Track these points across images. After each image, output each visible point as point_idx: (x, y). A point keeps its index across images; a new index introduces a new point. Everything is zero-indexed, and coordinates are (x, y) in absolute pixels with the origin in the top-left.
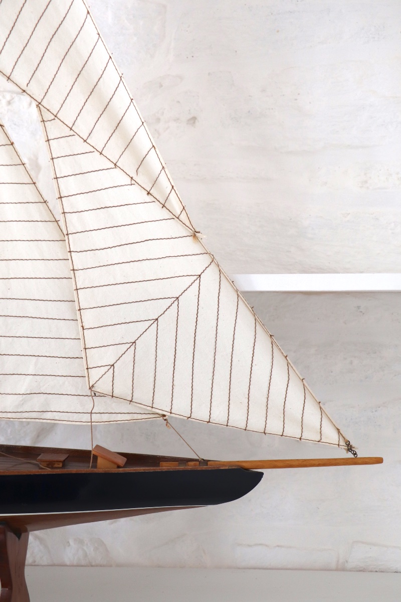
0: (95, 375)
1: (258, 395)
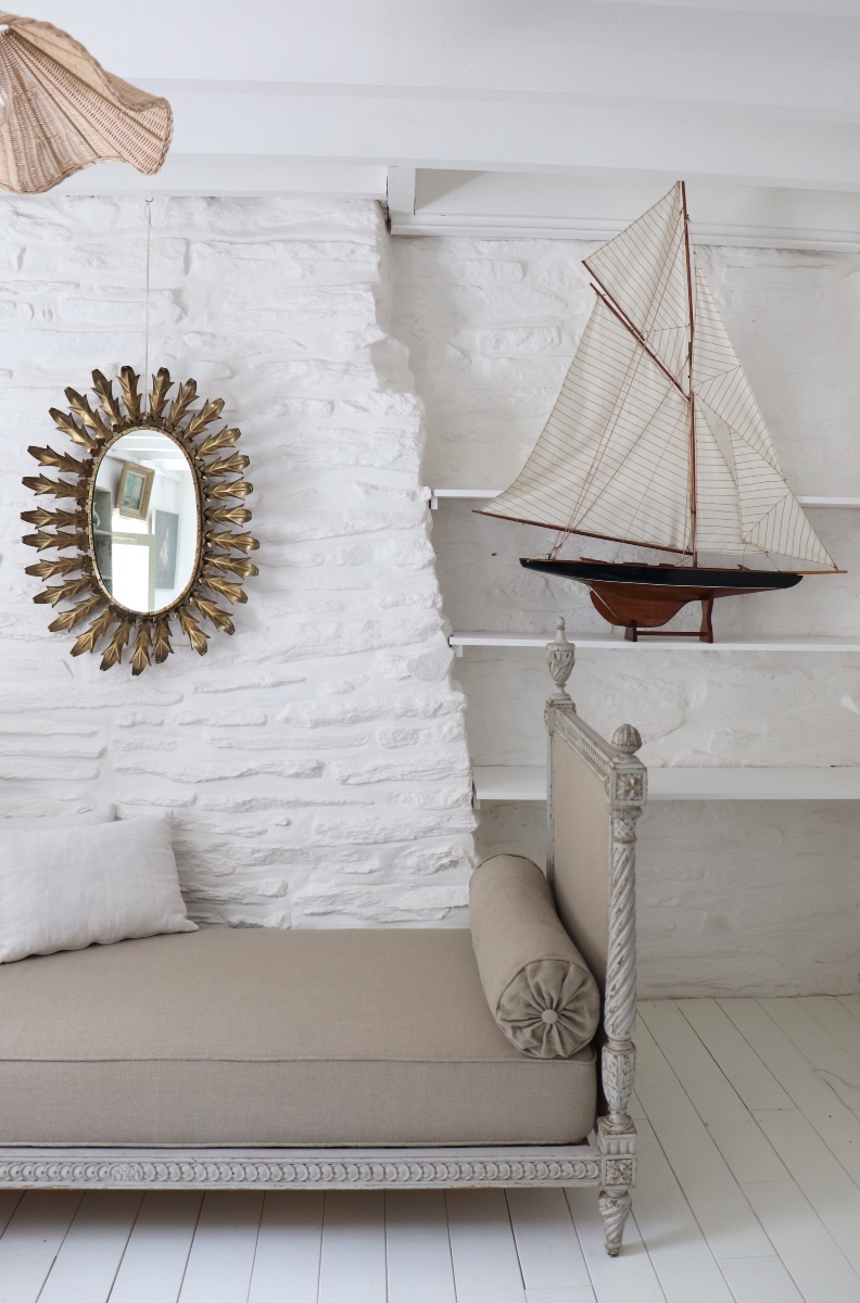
0: (744, 534)
1: (804, 544)
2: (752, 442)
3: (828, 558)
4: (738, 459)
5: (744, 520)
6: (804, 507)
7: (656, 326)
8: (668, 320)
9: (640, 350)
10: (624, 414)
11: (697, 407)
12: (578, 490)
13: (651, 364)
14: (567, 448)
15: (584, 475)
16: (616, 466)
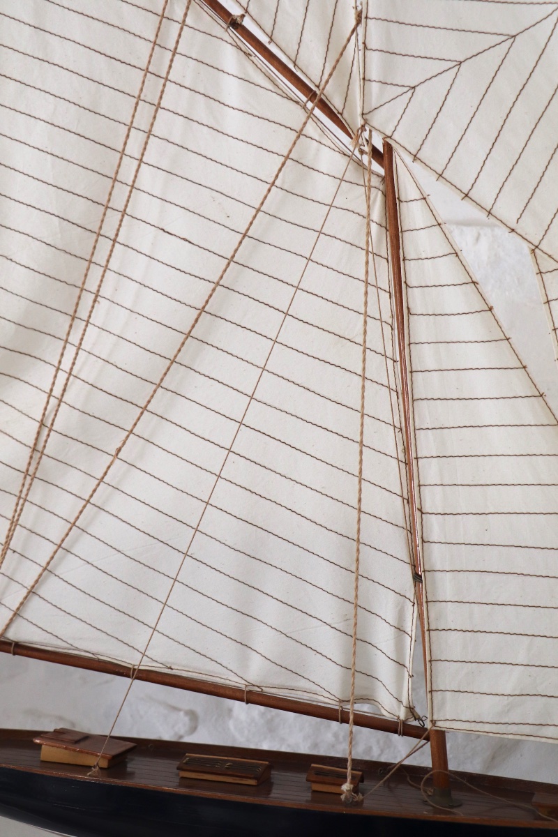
10: (131, 232)
12: (7, 506)
15: (19, 456)
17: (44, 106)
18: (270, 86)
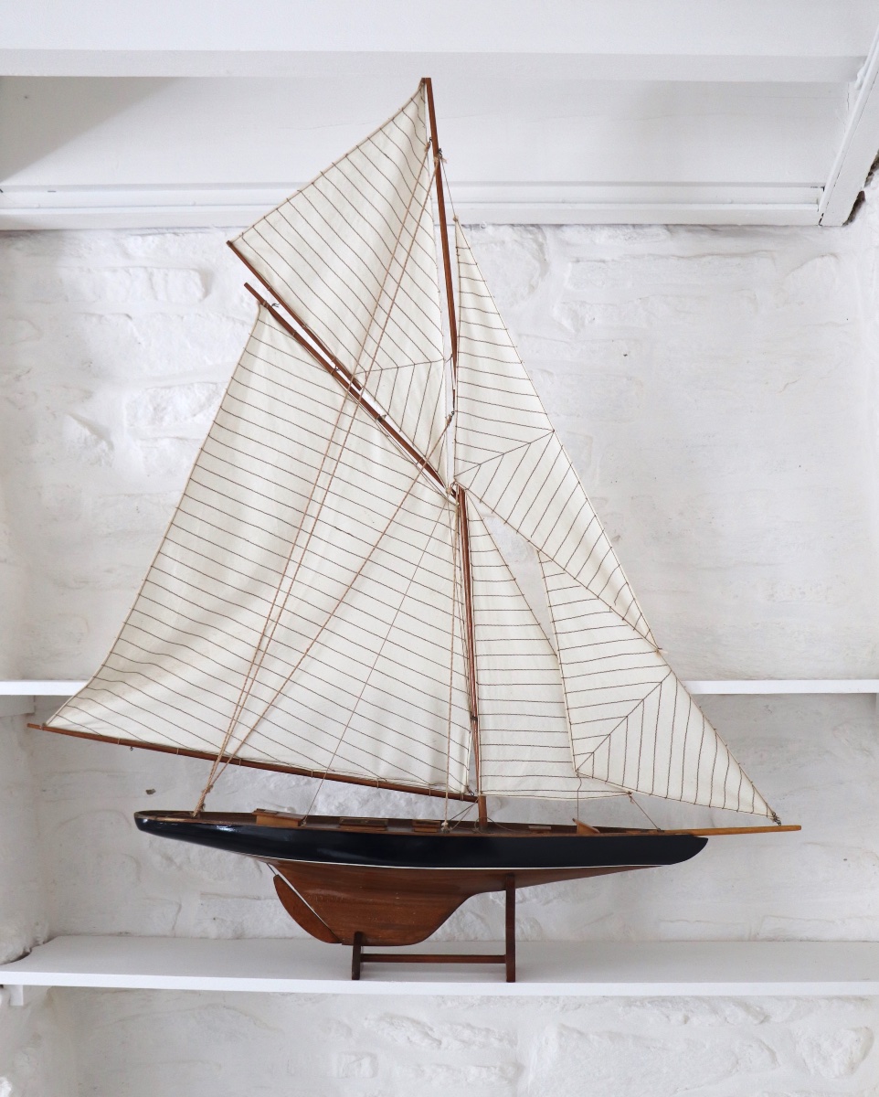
0: (579, 760)
1: (705, 777)
2: (585, 578)
3: (757, 799)
4: (559, 613)
5: (577, 731)
6: (701, 701)
7: (382, 360)
8: (408, 347)
9: (351, 407)
10: (322, 530)
11: (472, 513)
12: (240, 681)
13: (376, 435)
14: (207, 602)
15: (249, 653)
16: (313, 631)
17: (272, 457)
18: (398, 454)
